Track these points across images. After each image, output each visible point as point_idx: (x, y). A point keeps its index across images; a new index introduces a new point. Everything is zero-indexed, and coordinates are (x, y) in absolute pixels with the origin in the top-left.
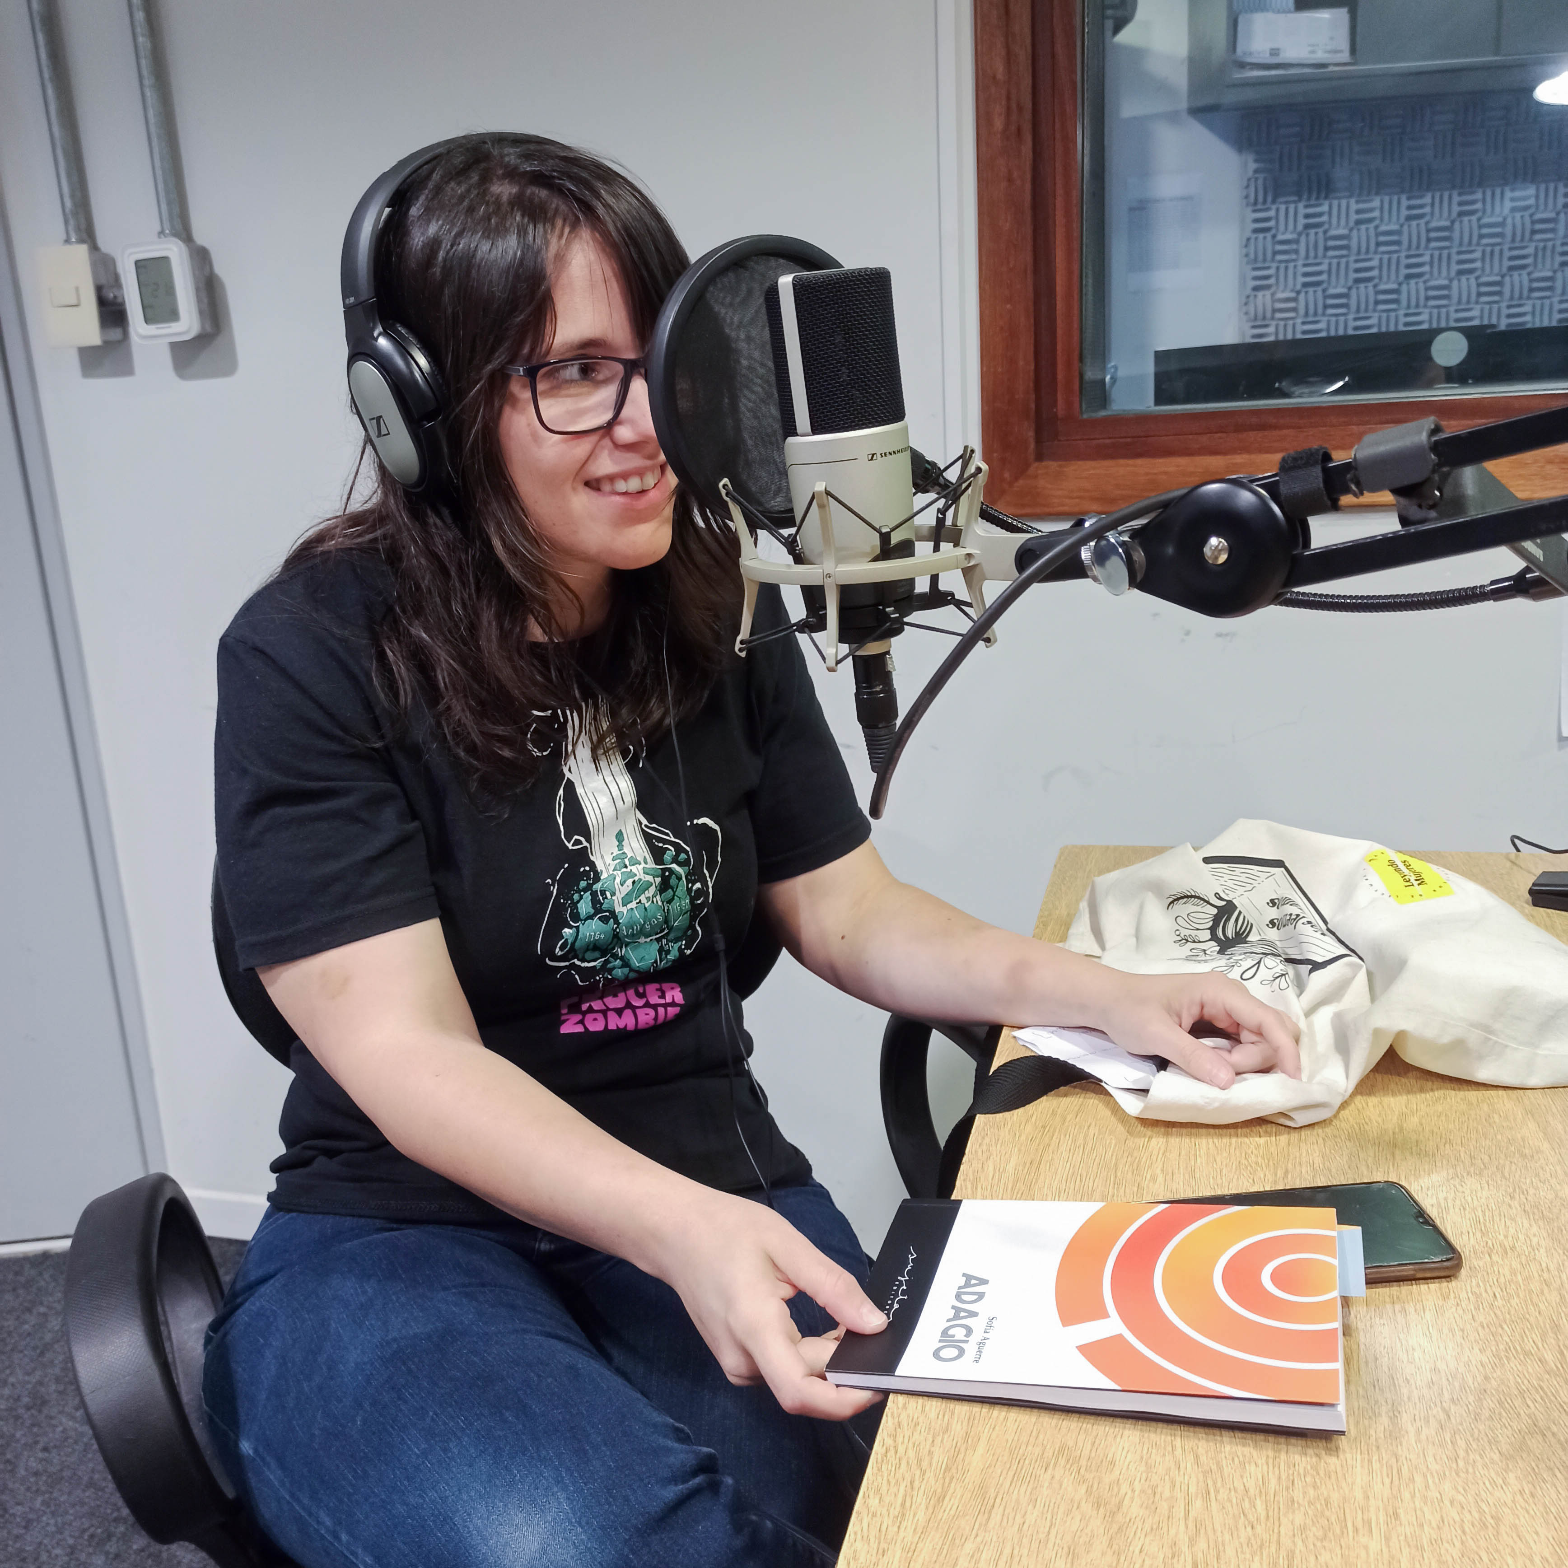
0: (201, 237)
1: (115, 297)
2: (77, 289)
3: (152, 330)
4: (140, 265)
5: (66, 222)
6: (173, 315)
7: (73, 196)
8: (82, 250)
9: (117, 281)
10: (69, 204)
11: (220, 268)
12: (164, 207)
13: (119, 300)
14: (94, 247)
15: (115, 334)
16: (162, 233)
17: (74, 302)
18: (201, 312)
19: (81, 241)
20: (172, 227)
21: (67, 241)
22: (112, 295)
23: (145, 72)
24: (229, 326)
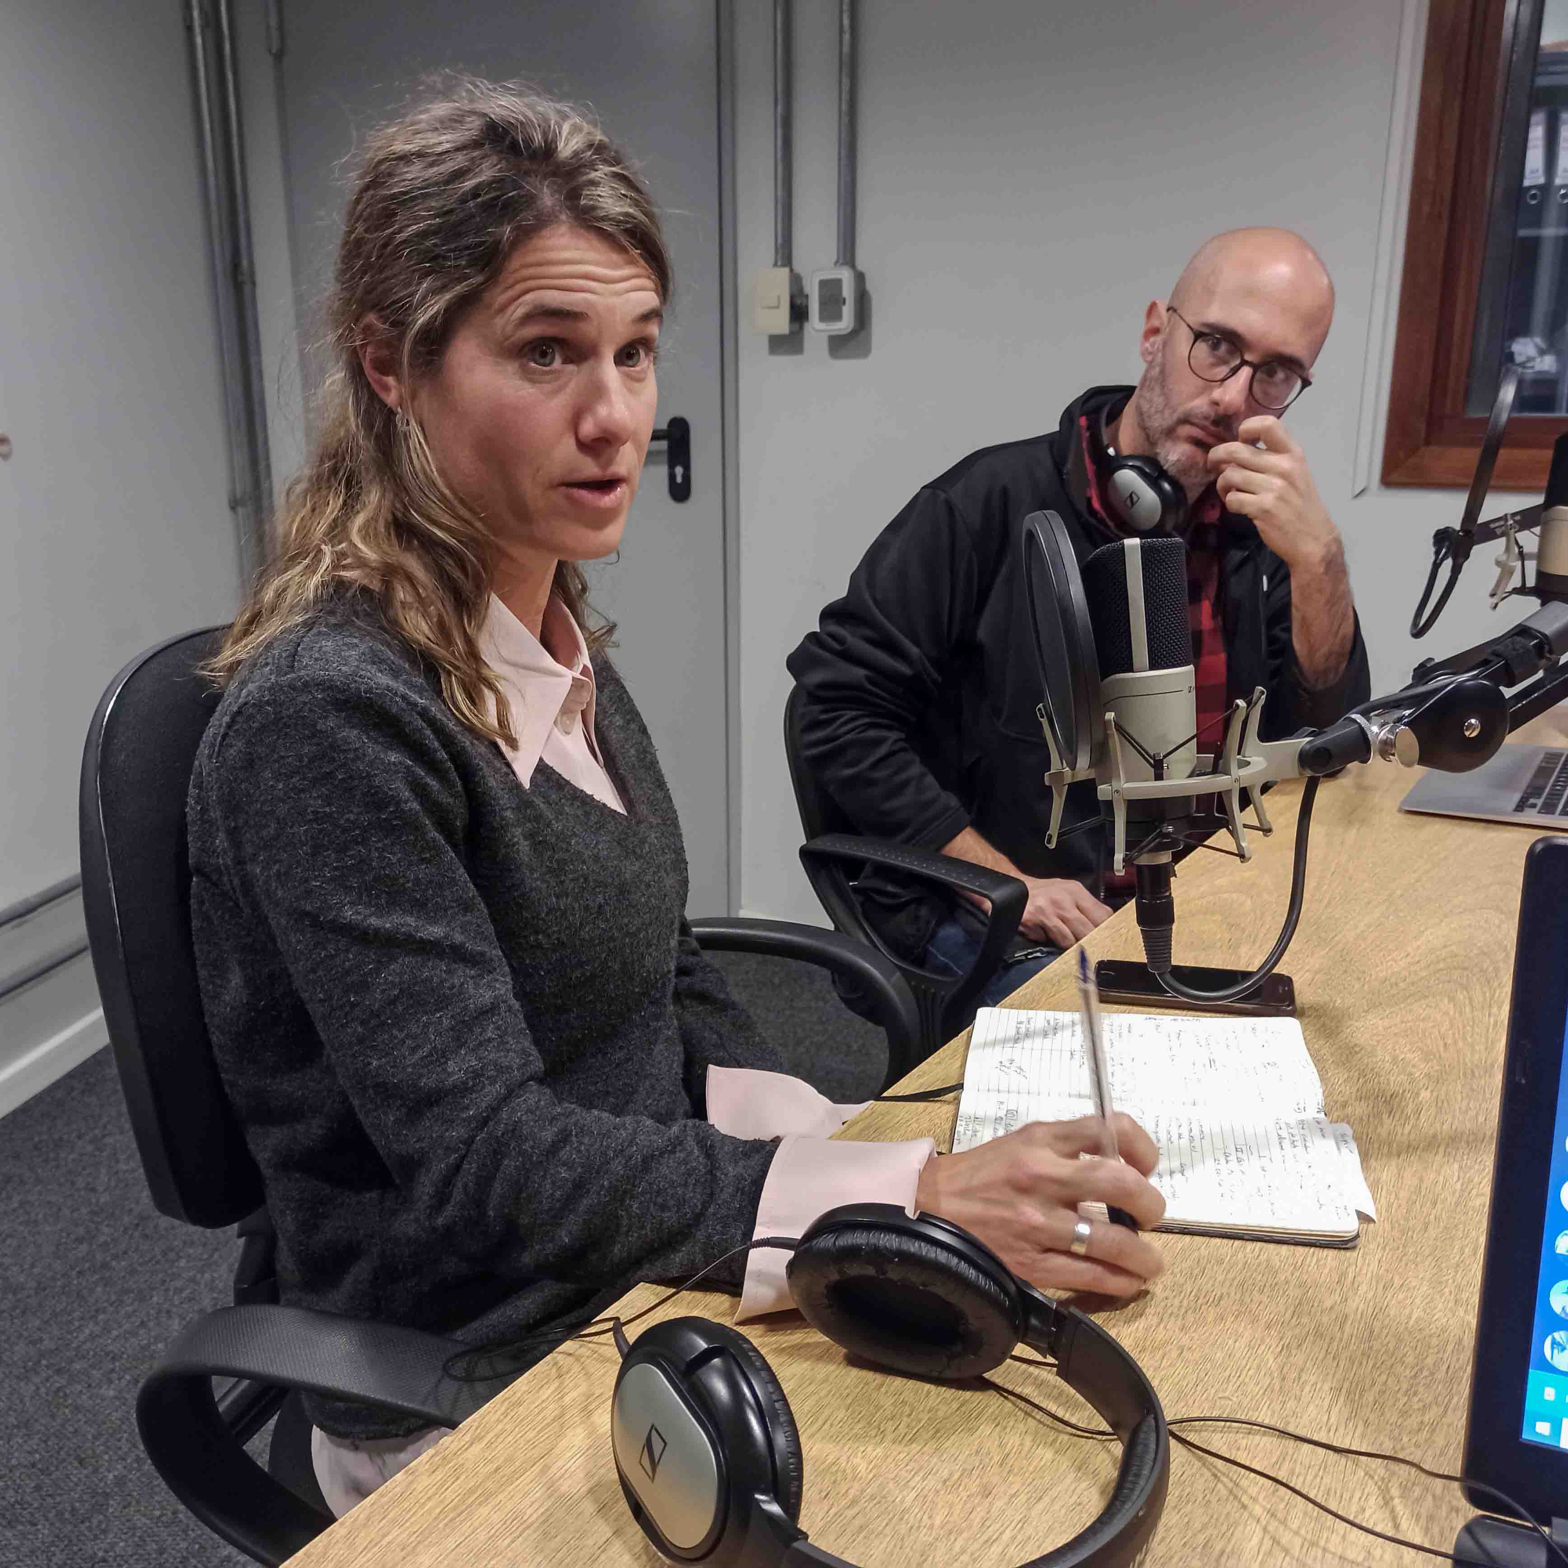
0: (860, 267)
1: (802, 304)
2: (779, 297)
3: (822, 326)
4: (824, 284)
5: (776, 252)
6: (838, 317)
7: (783, 236)
8: (784, 272)
9: (805, 293)
10: (780, 241)
11: (870, 286)
12: (841, 245)
13: (805, 306)
14: (791, 270)
15: (798, 327)
16: (836, 263)
17: (776, 305)
18: (855, 316)
19: (783, 265)
20: (844, 258)
21: (775, 265)
22: (800, 302)
24: (870, 324)
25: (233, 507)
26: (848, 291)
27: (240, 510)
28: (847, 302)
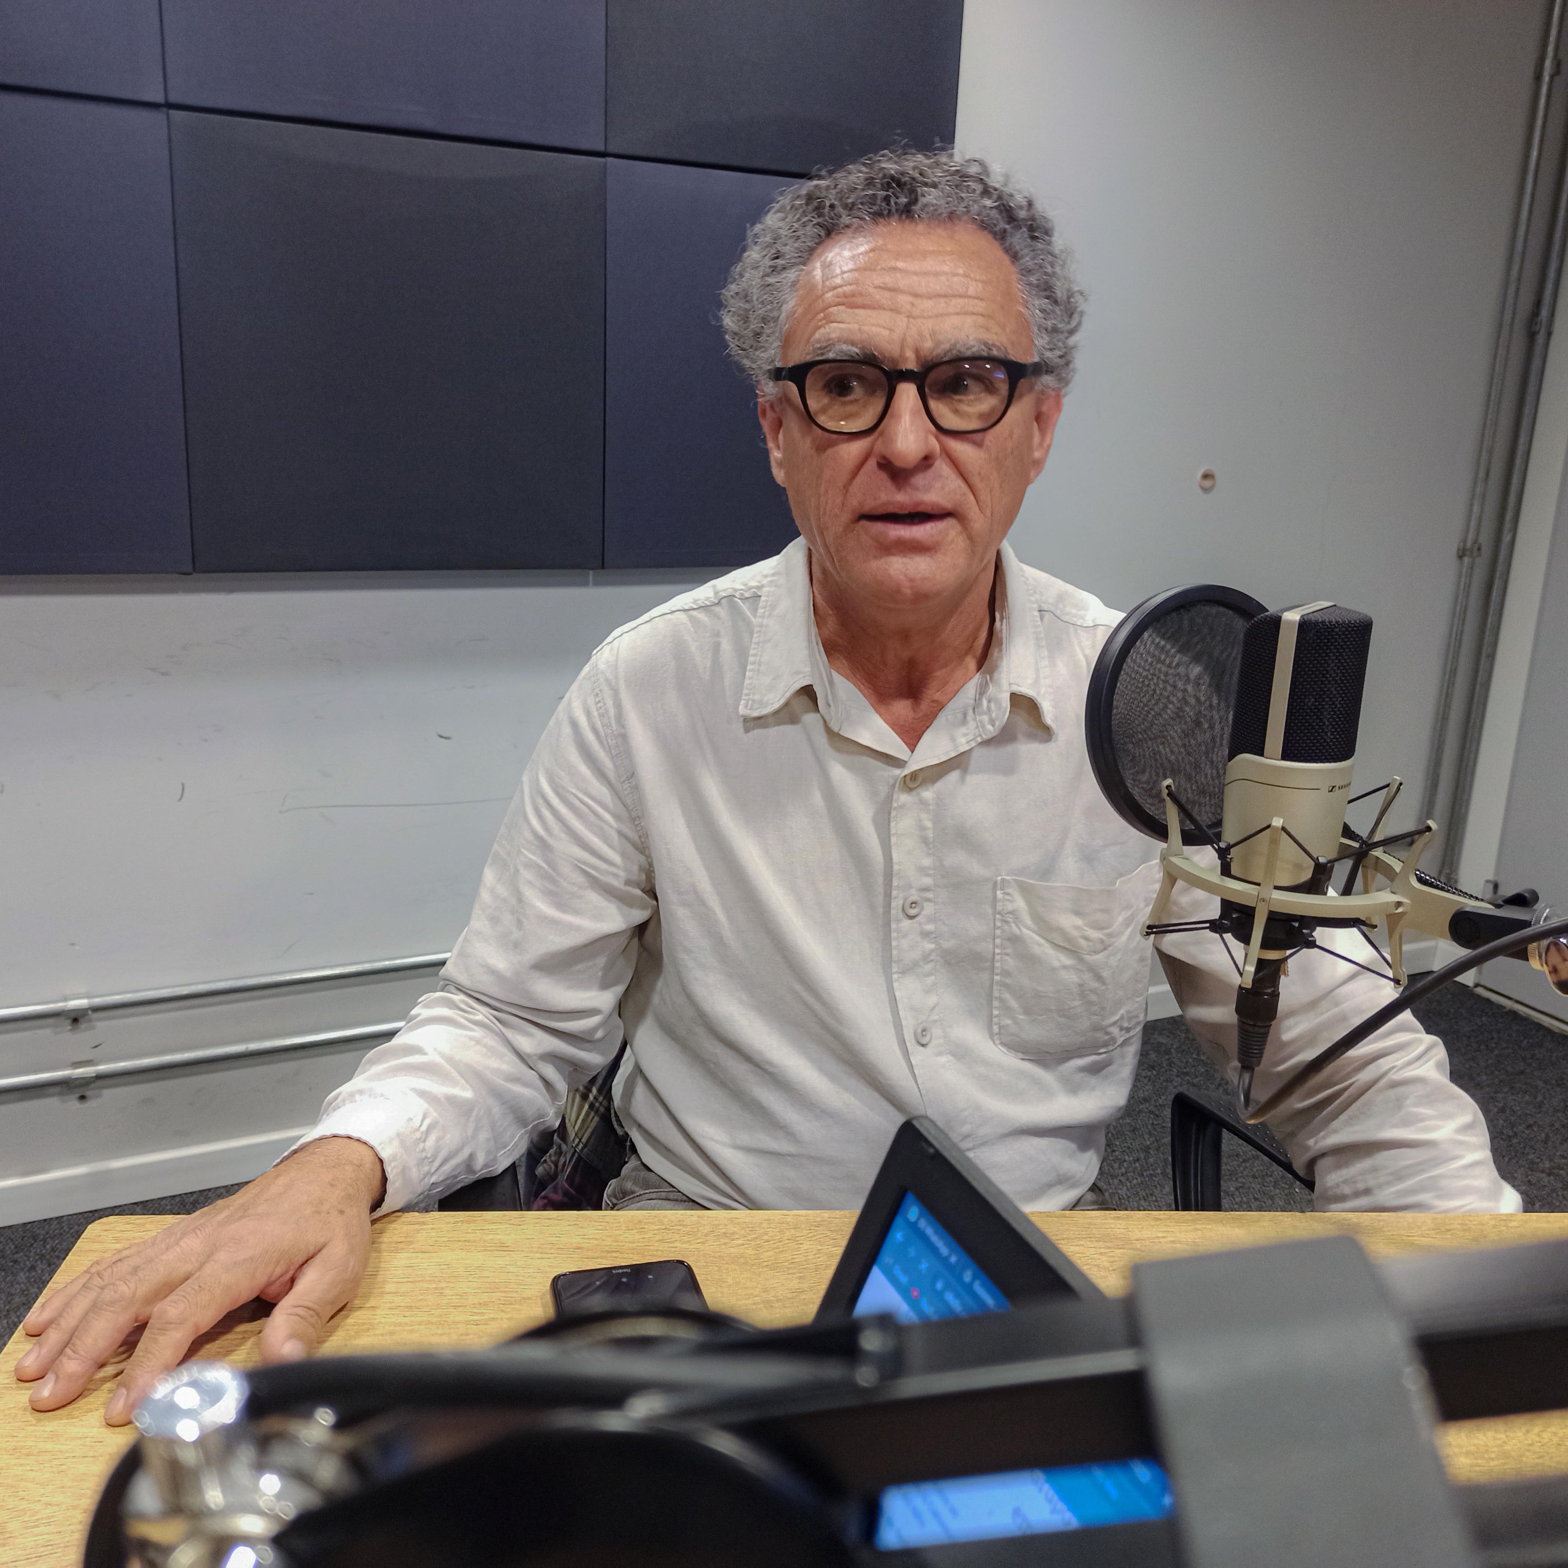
25: (1460, 557)
27: (1466, 560)
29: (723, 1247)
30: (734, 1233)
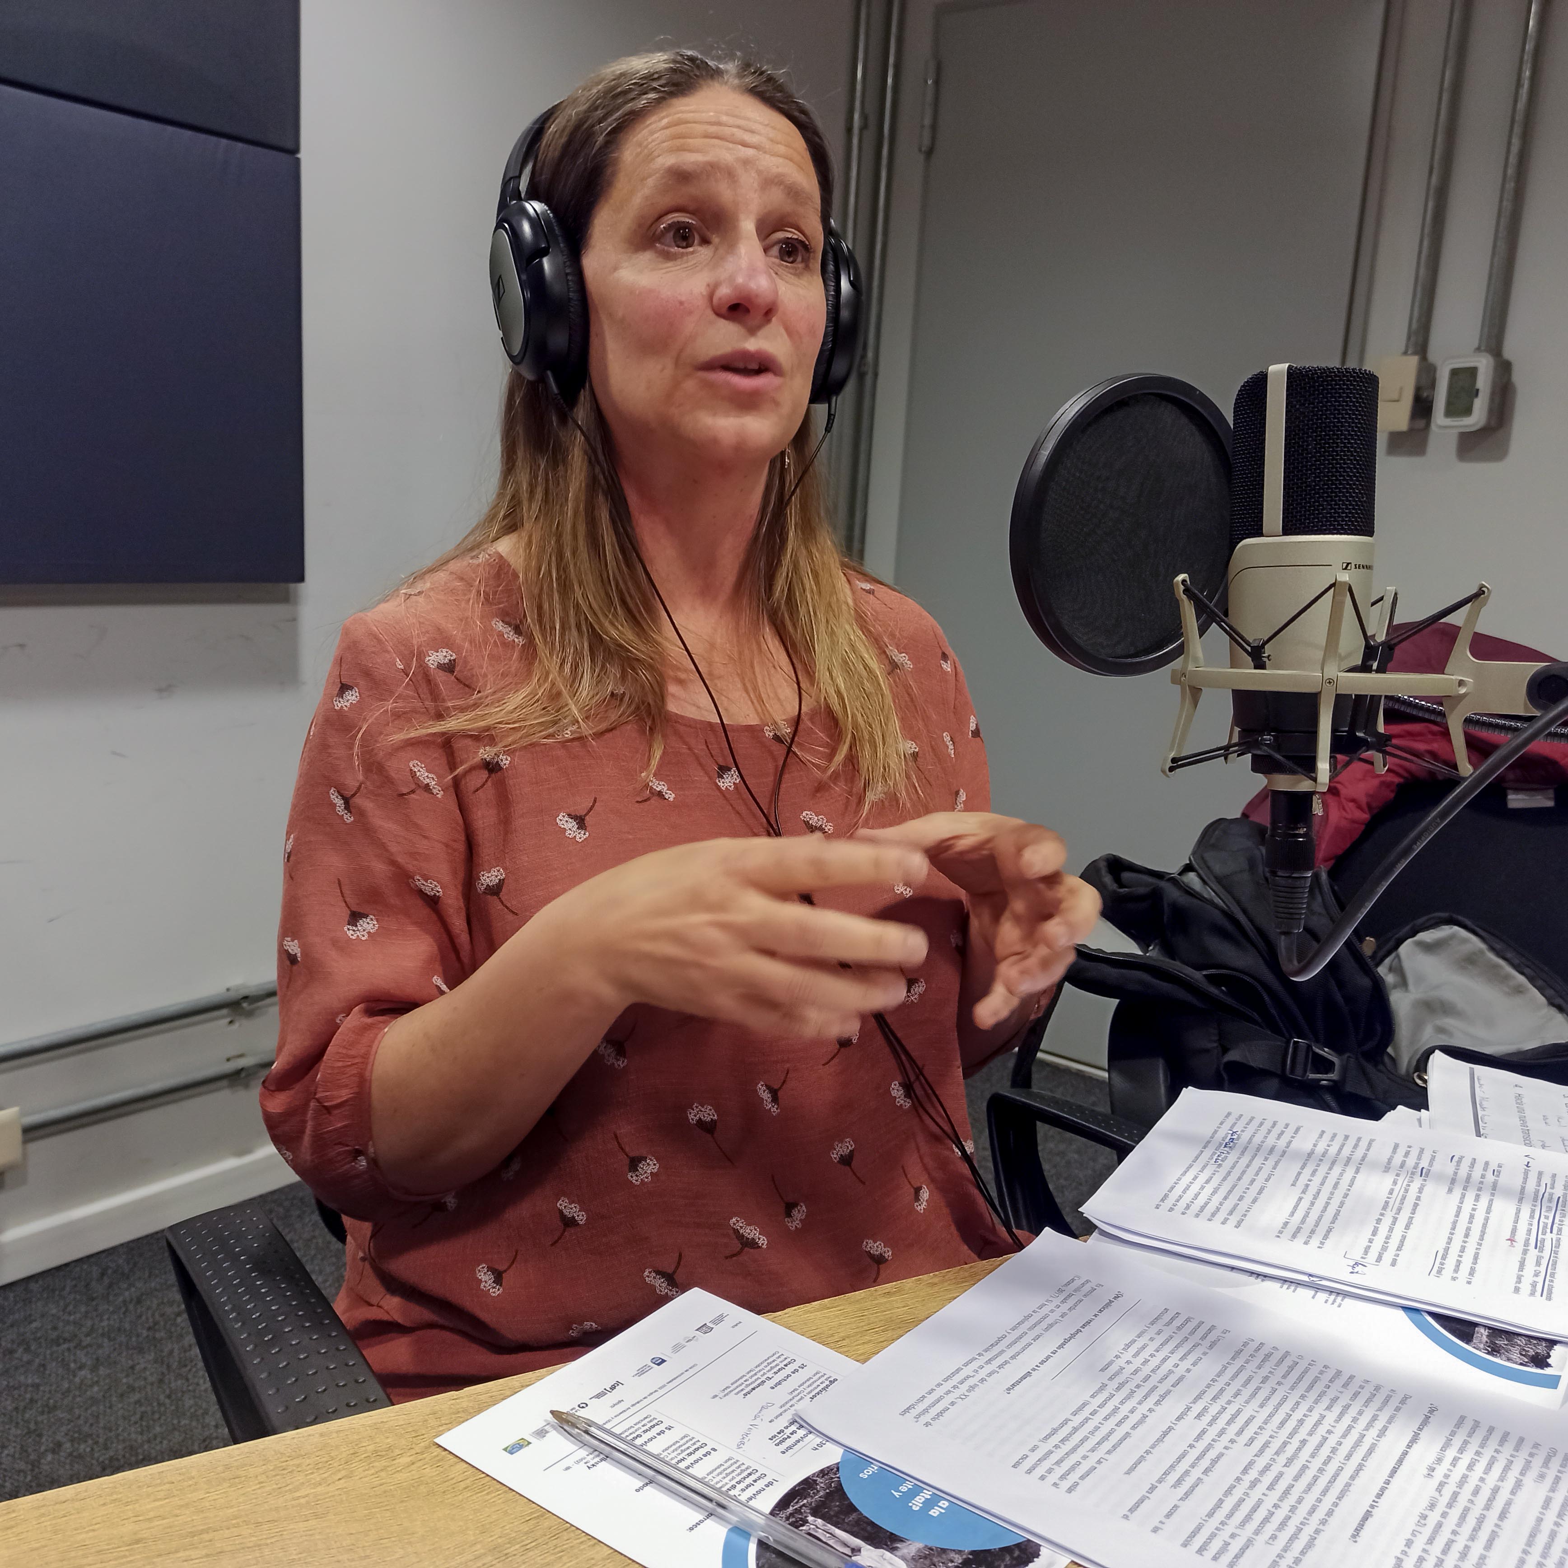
0: (1508, 353)
1: (1428, 396)
2: (1401, 389)
3: (1449, 422)
4: (1455, 373)
5: (1409, 338)
6: (1467, 411)
8: (1413, 361)
9: (1433, 385)
10: (1415, 326)
11: (1518, 377)
12: (1486, 330)
13: (1431, 398)
14: (1424, 358)
15: (1421, 423)
16: (1478, 349)
17: (1396, 397)
18: (1491, 411)
19: (1415, 353)
20: (1488, 345)
21: (1405, 353)
22: (1425, 395)
23: (1501, 228)
24: (1511, 423)
26: (1484, 382)
28: (1480, 394)
29: (383, 1474)
30: (390, 1449)
